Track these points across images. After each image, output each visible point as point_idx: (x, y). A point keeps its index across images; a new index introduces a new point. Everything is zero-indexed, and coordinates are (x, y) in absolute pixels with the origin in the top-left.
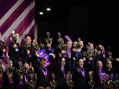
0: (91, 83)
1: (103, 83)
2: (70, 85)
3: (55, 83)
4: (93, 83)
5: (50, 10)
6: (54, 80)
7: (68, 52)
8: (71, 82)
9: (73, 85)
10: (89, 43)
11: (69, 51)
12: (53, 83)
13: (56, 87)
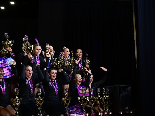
0: (66, 100)
1: (81, 100)
2: (38, 103)
3: (18, 101)
4: (69, 100)
5: (14, 4)
6: (17, 97)
7: (36, 59)
8: (39, 99)
9: (42, 103)
10: (65, 47)
11: (38, 58)
12: (16, 101)
13: (20, 105)
